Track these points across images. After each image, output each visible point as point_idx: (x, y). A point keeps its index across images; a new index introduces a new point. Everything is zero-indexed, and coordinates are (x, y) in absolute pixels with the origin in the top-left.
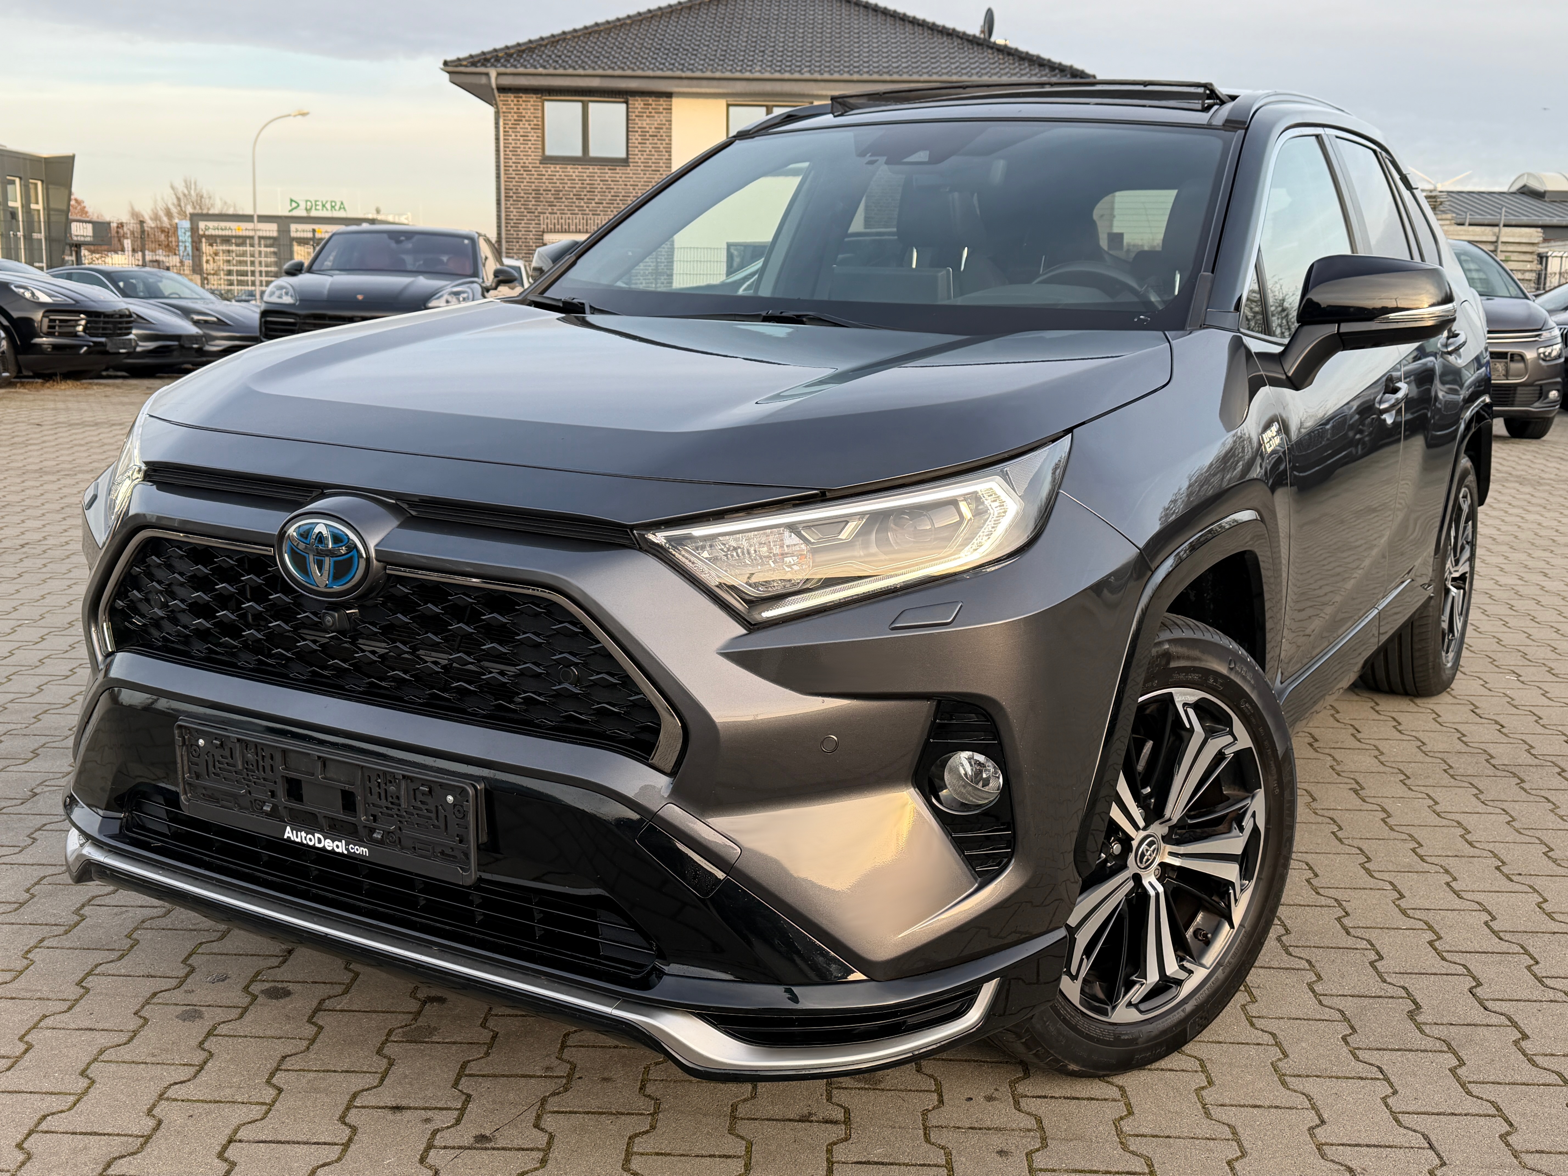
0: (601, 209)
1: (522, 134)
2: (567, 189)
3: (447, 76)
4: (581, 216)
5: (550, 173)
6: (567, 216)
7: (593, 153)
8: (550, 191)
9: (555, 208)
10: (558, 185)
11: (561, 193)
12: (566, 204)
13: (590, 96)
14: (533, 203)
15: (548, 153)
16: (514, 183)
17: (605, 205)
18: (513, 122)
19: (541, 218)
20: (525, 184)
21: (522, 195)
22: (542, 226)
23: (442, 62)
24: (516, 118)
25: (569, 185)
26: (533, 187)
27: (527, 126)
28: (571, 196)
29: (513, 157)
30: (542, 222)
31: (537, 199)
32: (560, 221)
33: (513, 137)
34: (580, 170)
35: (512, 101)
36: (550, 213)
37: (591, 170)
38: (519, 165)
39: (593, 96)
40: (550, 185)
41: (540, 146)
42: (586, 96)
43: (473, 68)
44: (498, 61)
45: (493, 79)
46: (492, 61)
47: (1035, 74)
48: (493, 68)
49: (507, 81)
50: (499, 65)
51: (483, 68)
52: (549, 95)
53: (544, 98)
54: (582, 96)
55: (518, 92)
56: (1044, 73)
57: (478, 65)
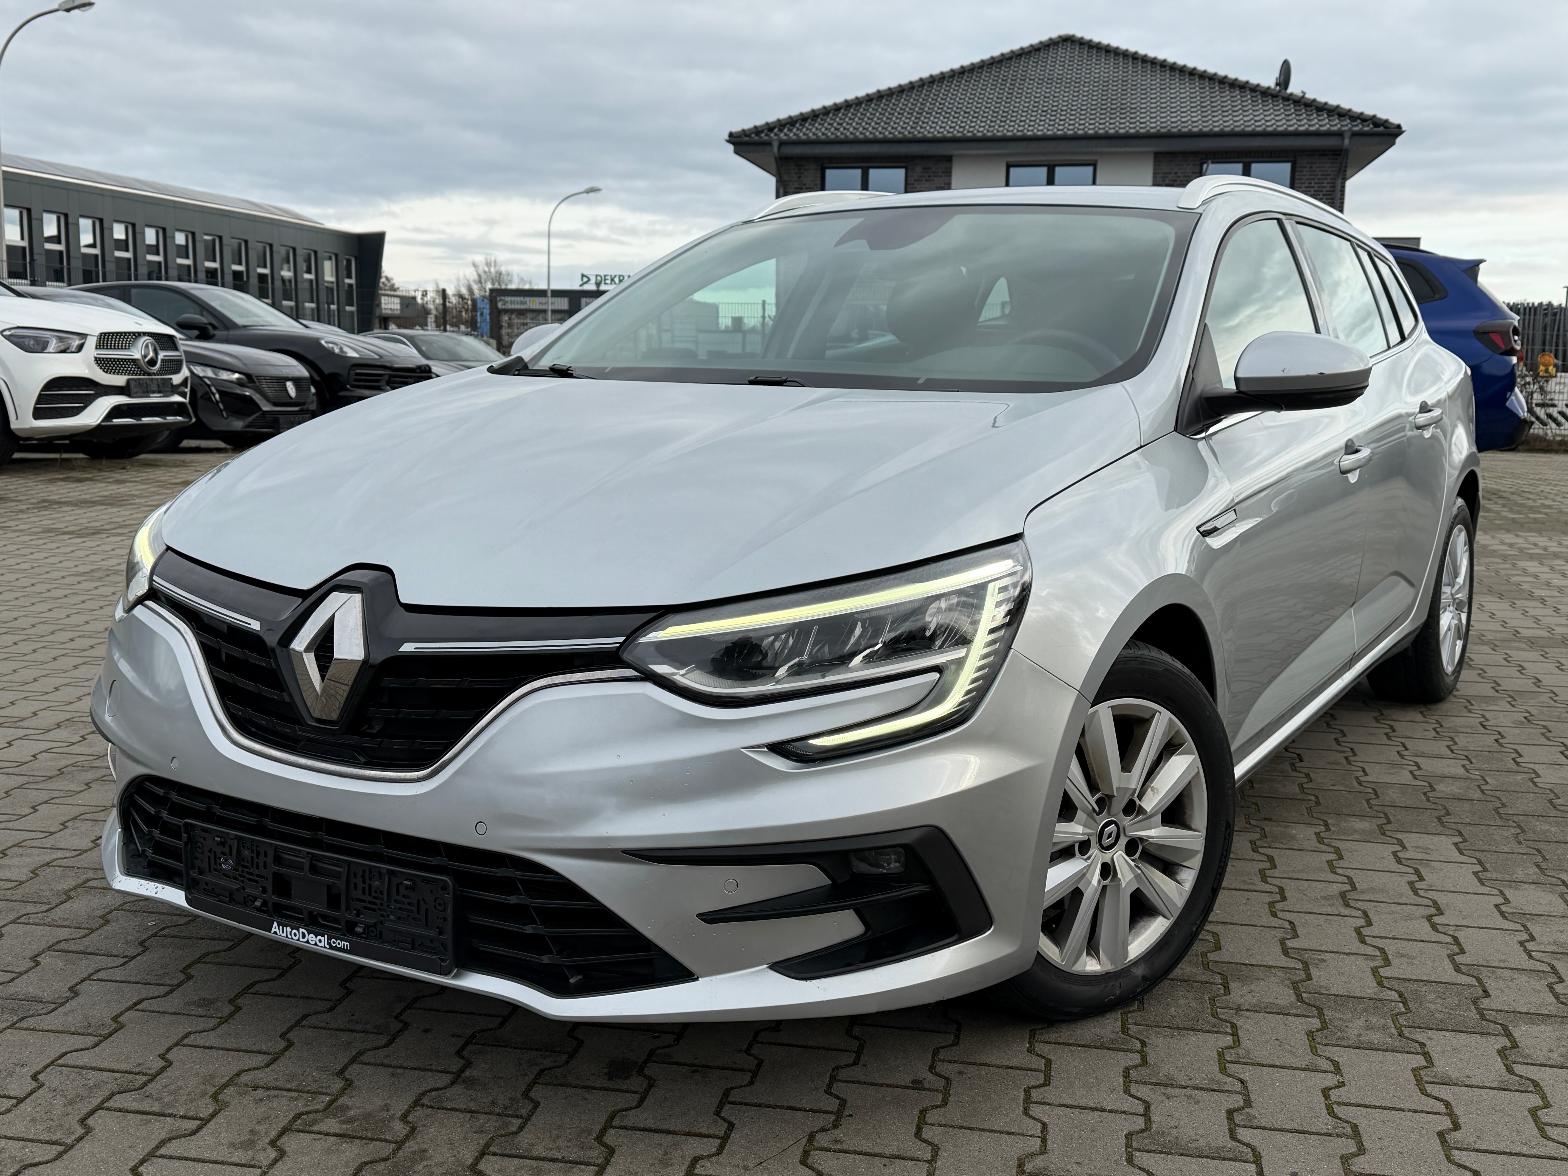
3: (731, 147)
13: (870, 162)
18: (793, 190)
23: (727, 134)
24: (796, 185)
35: (796, 171)
39: (873, 162)
42: (866, 162)
43: (757, 138)
44: (781, 130)
45: (775, 149)
46: (776, 130)
47: (1335, 124)
48: (776, 138)
49: (788, 150)
50: (782, 135)
51: (766, 138)
52: (830, 163)
53: (825, 165)
54: (862, 162)
55: (799, 161)
56: (1344, 123)
57: (763, 135)
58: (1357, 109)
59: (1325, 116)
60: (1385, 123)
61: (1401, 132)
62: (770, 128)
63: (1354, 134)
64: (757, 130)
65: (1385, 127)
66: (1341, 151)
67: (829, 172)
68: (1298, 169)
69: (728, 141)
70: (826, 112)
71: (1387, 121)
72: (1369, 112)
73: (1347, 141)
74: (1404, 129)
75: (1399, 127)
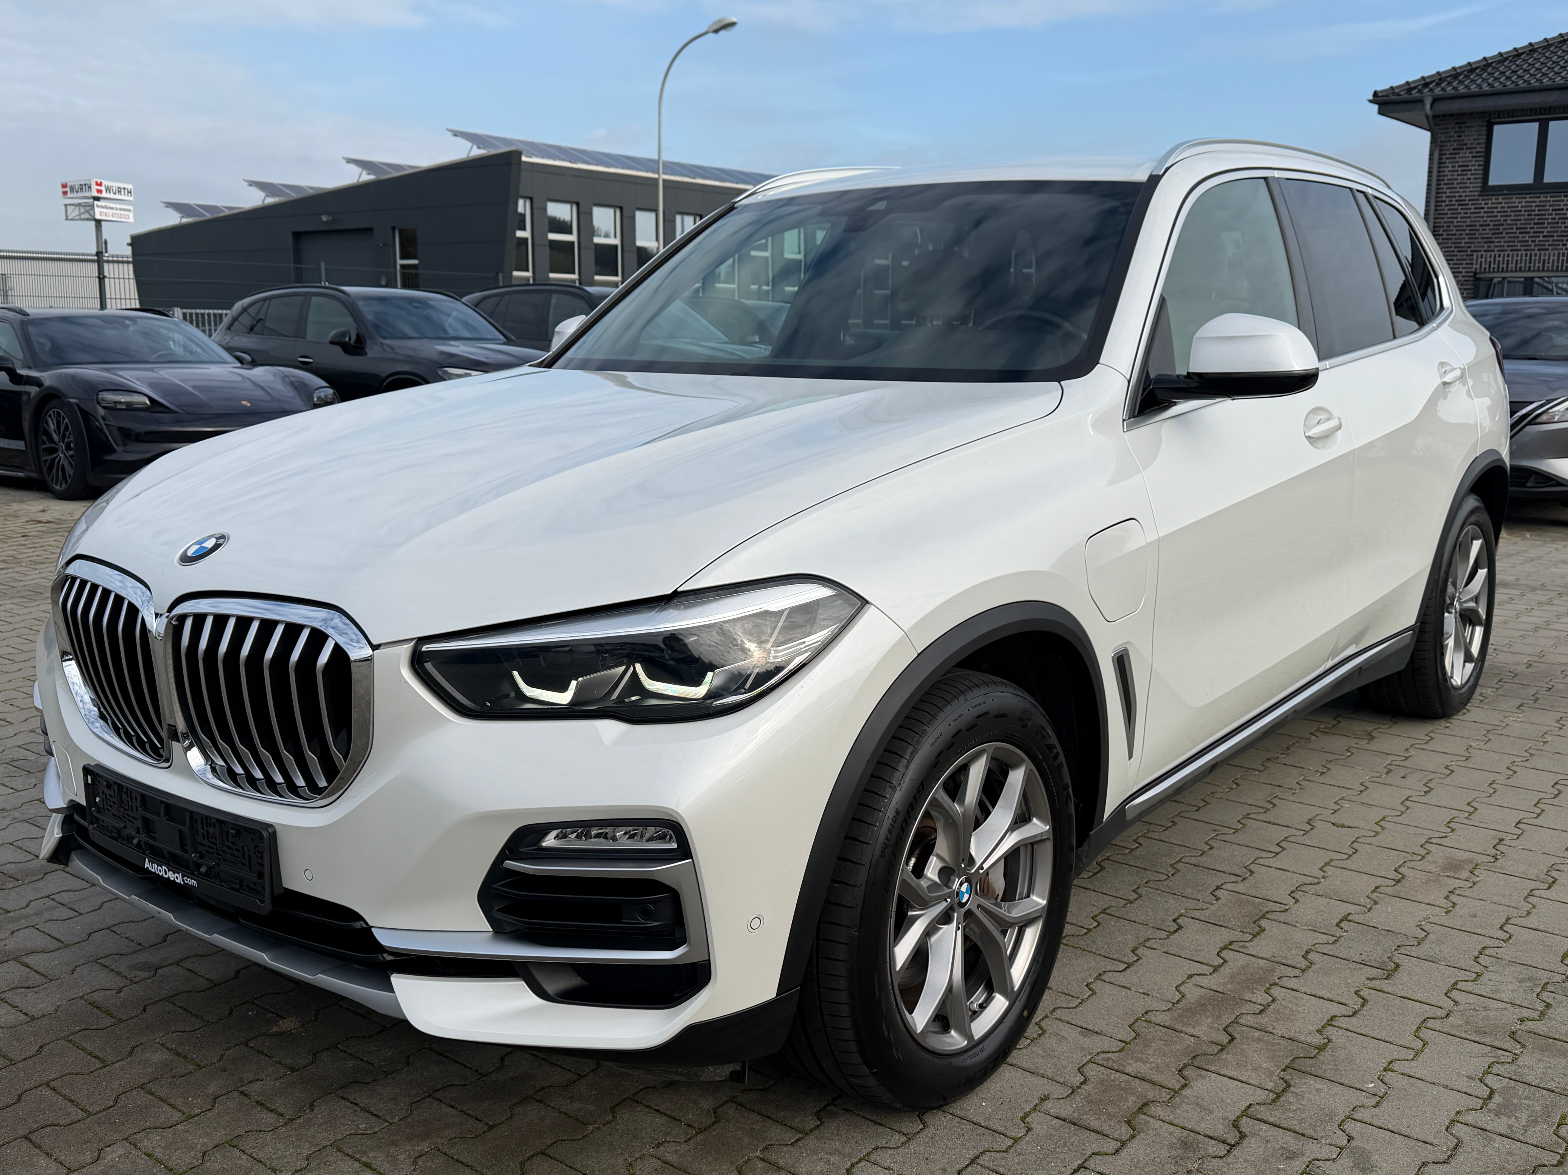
0: (1550, 242)
1: (1461, 164)
2: (1509, 222)
3: (1375, 107)
4: (1524, 253)
5: (1490, 205)
6: (1506, 253)
7: (1547, 179)
8: (1489, 225)
9: (1492, 245)
10: (1499, 218)
11: (1501, 228)
12: (1506, 239)
13: (1550, 113)
14: (1466, 240)
15: (1492, 182)
16: (1446, 220)
17: (1555, 238)
18: (1451, 151)
19: (1475, 257)
20: (1459, 219)
21: (1454, 232)
22: (1474, 266)
23: (1372, 93)
24: (1455, 146)
25: (1512, 218)
26: (1468, 223)
27: (1468, 155)
28: (1514, 230)
29: (1448, 191)
30: (1474, 262)
31: (1472, 236)
32: (1497, 259)
33: (1450, 169)
34: (1528, 199)
35: (1453, 128)
36: (1485, 251)
37: (1542, 199)
38: (1454, 199)
39: (1554, 113)
40: (1489, 219)
41: (1481, 176)
42: (1545, 114)
43: (1406, 96)
44: (1438, 85)
45: (1428, 106)
46: (1431, 86)
48: (1429, 93)
49: (1444, 107)
50: (1438, 91)
51: (1417, 95)
52: (1499, 118)
53: (1492, 121)
54: (1541, 114)
55: (1461, 119)
57: (1413, 92)
62: (1425, 83)
64: (1409, 87)
67: (1497, 129)
69: (1371, 101)
70: (1502, 58)
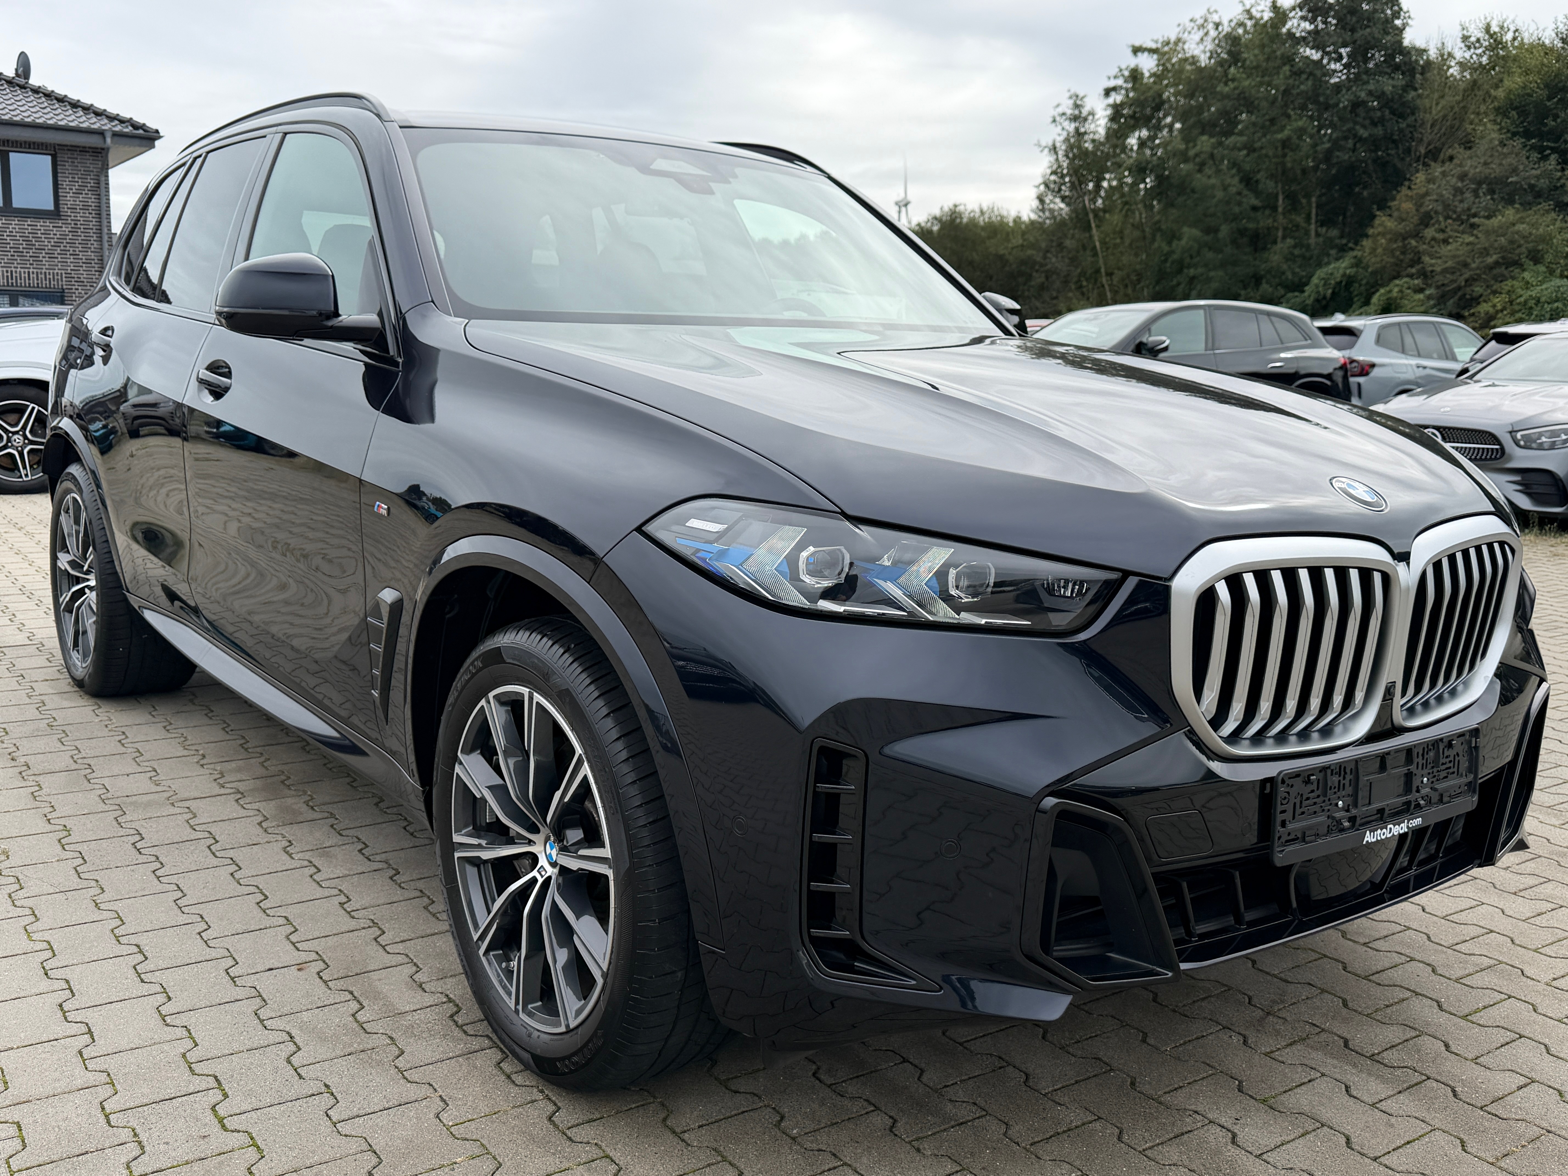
47: (96, 123)
56: (102, 123)
58: (113, 110)
59: (81, 113)
60: (143, 127)
61: (160, 137)
63: (115, 135)
65: (145, 131)
66: (103, 149)
68: (59, 163)
71: (144, 125)
72: (125, 114)
73: (109, 140)
74: (161, 134)
75: (157, 131)
